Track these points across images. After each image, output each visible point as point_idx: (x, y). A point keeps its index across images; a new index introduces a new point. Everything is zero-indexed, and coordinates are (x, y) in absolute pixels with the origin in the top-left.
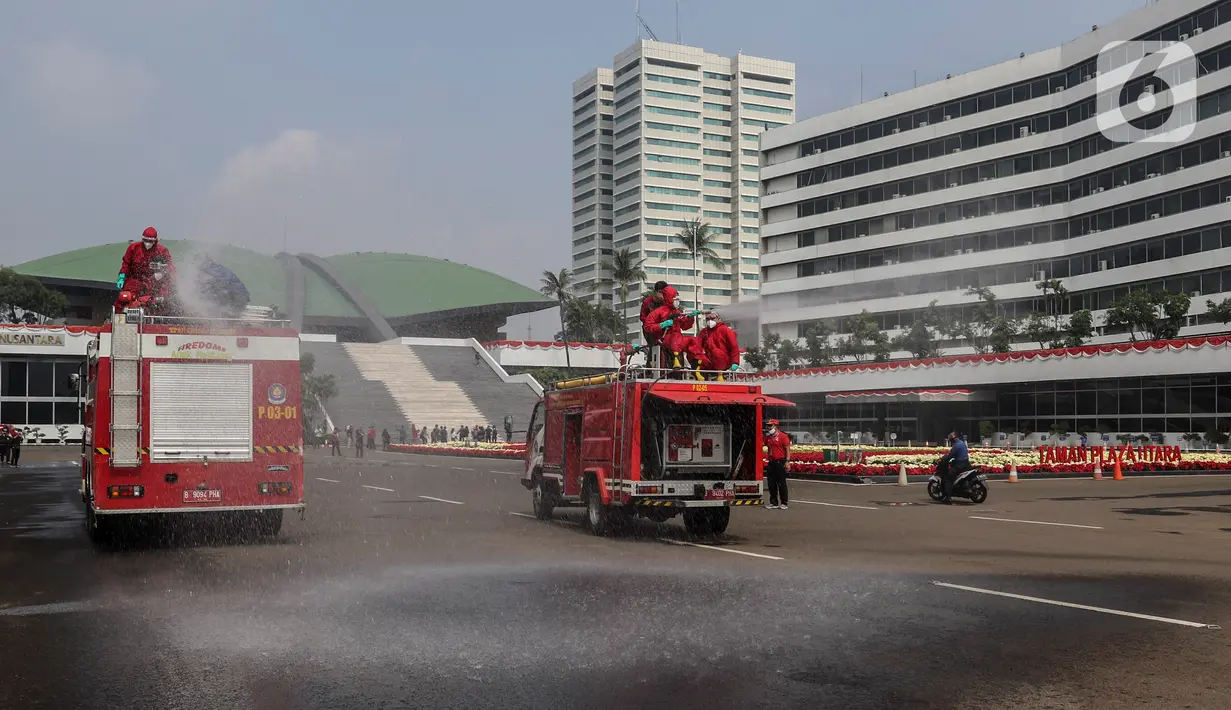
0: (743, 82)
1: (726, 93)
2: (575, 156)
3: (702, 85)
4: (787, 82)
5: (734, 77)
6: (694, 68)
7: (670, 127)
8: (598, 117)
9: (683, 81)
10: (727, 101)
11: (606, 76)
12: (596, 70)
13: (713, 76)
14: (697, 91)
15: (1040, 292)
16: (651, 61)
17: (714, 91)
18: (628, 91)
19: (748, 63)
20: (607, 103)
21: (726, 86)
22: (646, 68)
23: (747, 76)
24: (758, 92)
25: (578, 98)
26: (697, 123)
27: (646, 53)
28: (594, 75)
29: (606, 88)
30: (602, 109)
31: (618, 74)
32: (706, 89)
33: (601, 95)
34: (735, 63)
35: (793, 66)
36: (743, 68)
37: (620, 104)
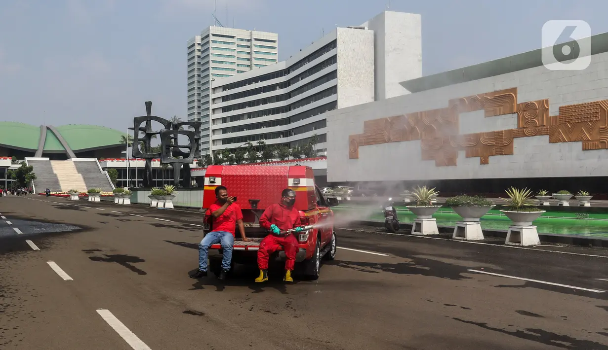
0: (255, 43)
1: (248, 47)
2: (188, 72)
3: (236, 44)
4: (274, 41)
5: (251, 40)
6: (233, 37)
7: (222, 62)
8: (196, 57)
9: (228, 43)
10: (248, 50)
11: (198, 39)
12: (195, 37)
13: (242, 40)
14: (235, 47)
15: (258, 144)
16: (214, 35)
17: (242, 46)
18: (205, 47)
19: (257, 34)
20: (199, 50)
21: (248, 44)
22: (212, 38)
23: (256, 40)
24: (261, 46)
25: (189, 48)
26: (234, 60)
27: (212, 32)
28: (195, 40)
29: (199, 44)
30: (197, 53)
31: (202, 39)
32: (238, 46)
33: (197, 47)
34: (251, 35)
35: (276, 35)
36: (254, 37)
37: (203, 52)
